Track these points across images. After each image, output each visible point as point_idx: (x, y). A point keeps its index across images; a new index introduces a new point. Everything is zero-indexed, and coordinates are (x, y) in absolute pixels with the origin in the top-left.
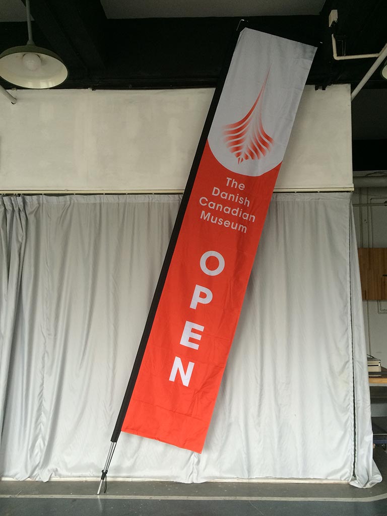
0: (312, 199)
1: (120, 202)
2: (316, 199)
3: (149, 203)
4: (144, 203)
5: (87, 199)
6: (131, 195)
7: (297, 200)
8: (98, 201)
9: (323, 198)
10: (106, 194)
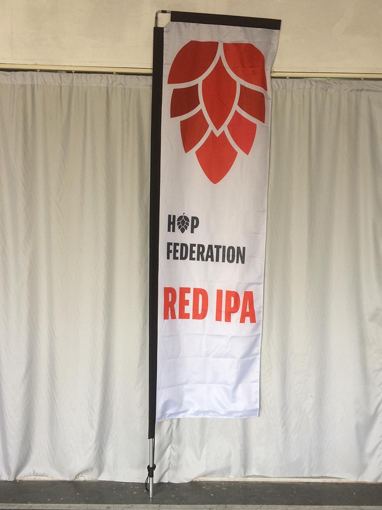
0: (351, 91)
1: (63, 83)
2: (358, 90)
3: (108, 87)
4: (100, 87)
5: (11, 78)
6: (80, 74)
7: (329, 90)
8: (29, 82)
9: (368, 88)
10: (41, 71)
